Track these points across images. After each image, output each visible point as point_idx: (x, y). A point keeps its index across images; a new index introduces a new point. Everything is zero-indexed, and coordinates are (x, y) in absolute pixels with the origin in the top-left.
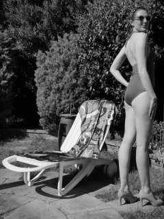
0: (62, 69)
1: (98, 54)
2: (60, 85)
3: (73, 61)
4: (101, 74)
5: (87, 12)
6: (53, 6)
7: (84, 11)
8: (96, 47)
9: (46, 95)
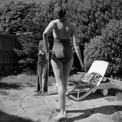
0: (94, 50)
1: (109, 44)
2: (93, 56)
3: (99, 47)
4: (111, 52)
5: (106, 27)
6: (92, 26)
7: (105, 27)
8: (109, 41)
9: (88, 60)
